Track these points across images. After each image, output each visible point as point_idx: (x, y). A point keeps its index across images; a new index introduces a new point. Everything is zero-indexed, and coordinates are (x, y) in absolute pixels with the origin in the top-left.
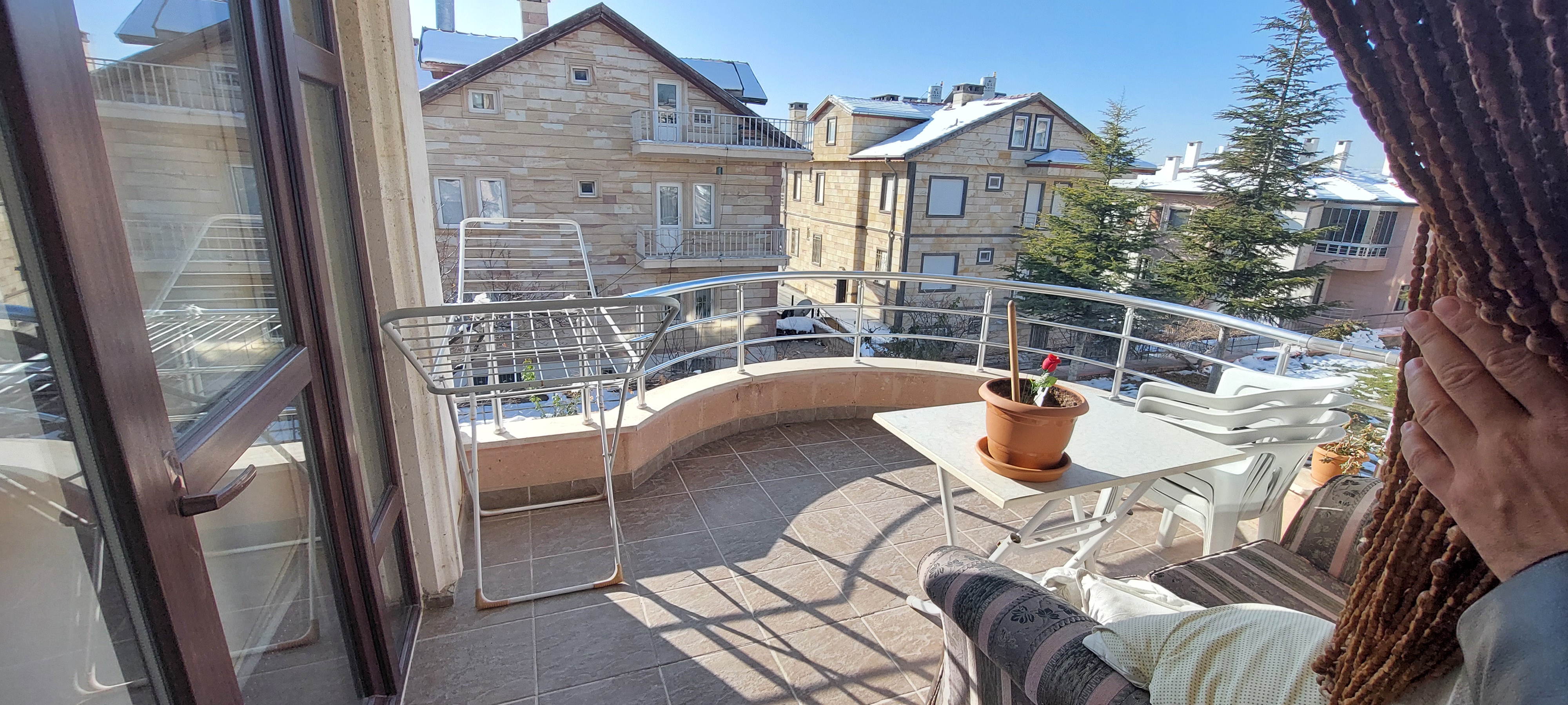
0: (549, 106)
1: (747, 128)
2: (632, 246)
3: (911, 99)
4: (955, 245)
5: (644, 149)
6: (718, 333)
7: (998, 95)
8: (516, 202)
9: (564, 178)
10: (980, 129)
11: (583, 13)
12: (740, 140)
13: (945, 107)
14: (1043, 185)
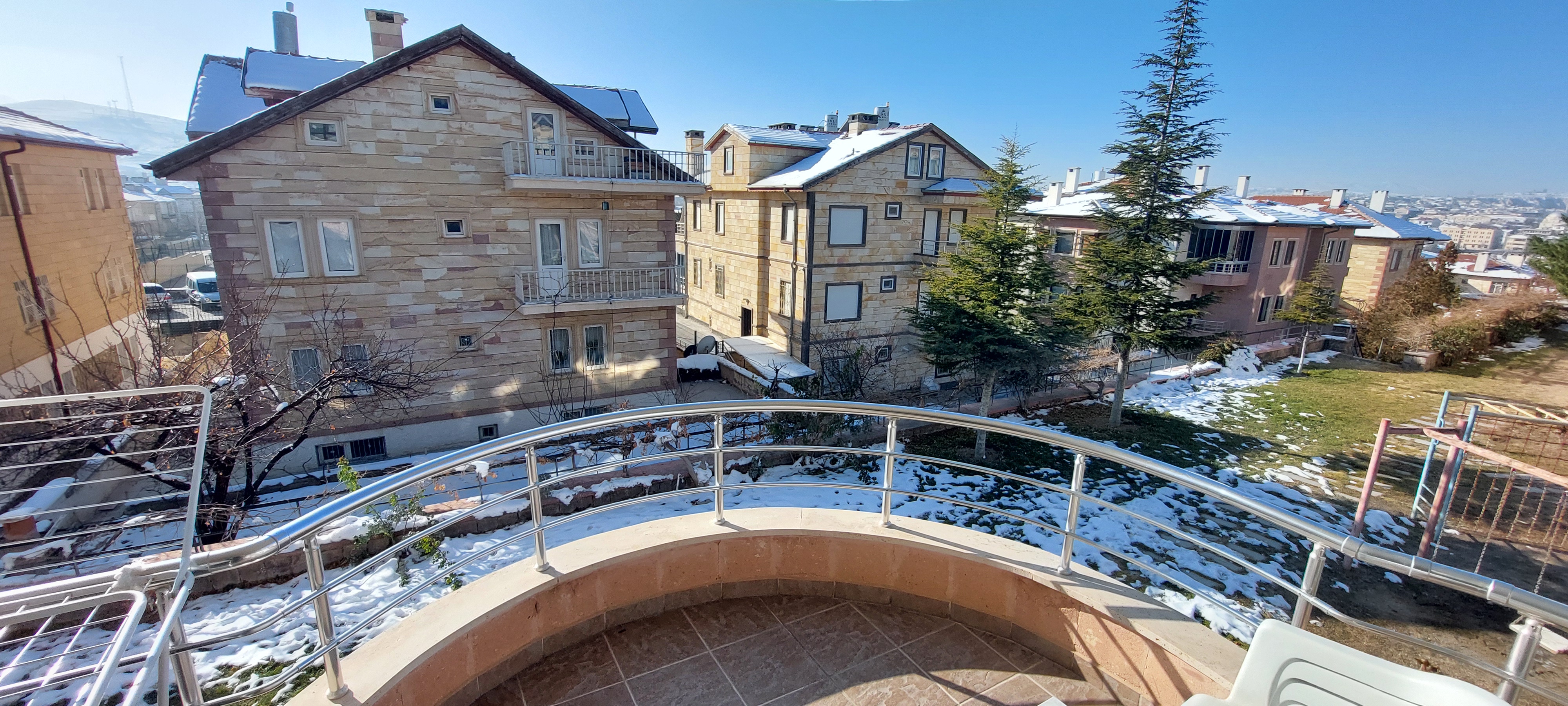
0: (403, 137)
1: (633, 160)
2: (509, 289)
3: (808, 127)
4: (859, 274)
5: (517, 184)
6: (612, 379)
7: (893, 125)
8: (367, 245)
9: (426, 217)
10: (877, 158)
11: (439, 35)
12: (627, 173)
13: (842, 136)
14: (940, 213)
